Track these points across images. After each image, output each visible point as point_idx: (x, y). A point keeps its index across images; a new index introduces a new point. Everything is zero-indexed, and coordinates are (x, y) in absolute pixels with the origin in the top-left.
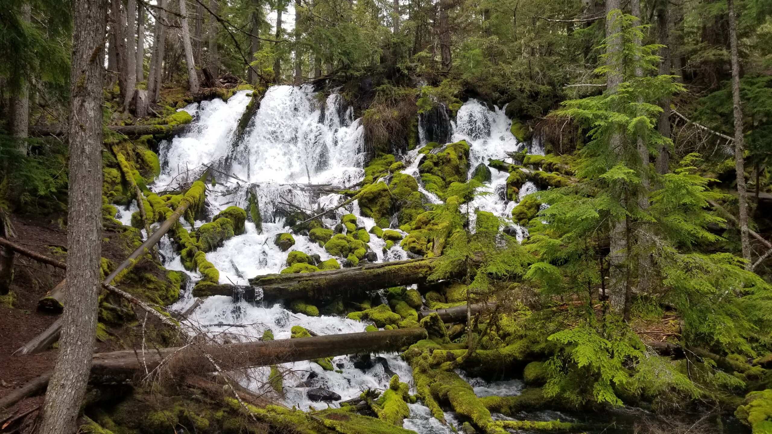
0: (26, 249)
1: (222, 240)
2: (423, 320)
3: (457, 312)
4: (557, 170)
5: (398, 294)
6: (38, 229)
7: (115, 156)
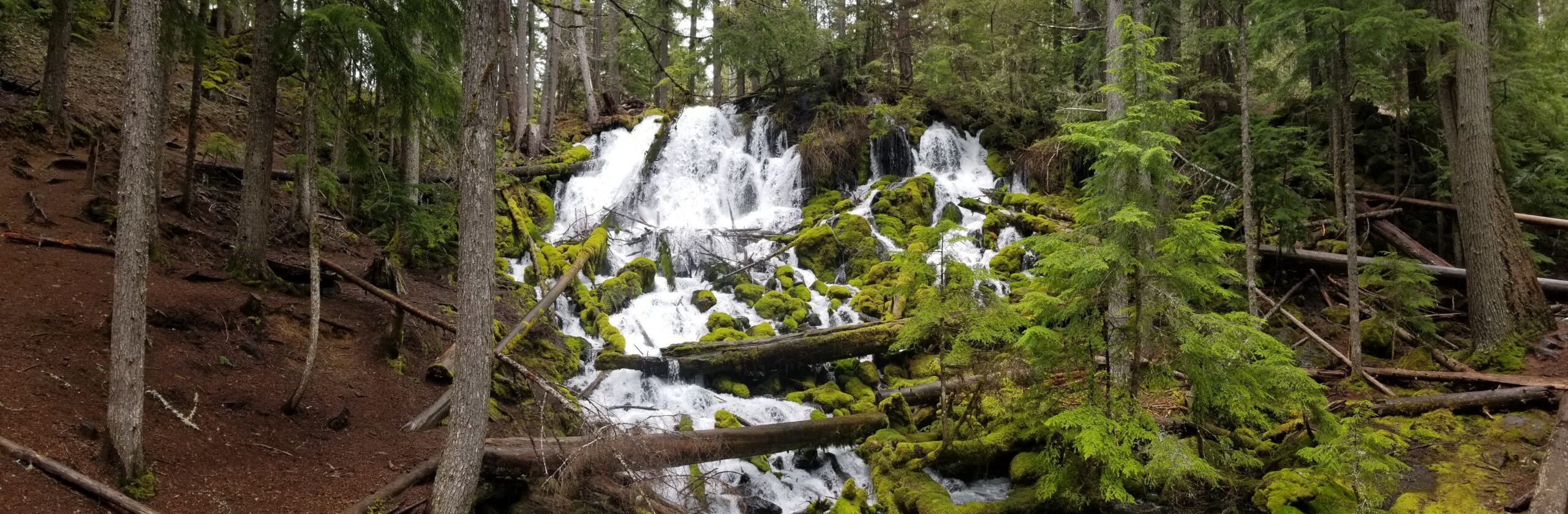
0: (416, 309)
1: (628, 299)
2: (882, 403)
3: (925, 391)
4: (1043, 212)
5: (849, 368)
6: (428, 285)
7: (506, 202)
